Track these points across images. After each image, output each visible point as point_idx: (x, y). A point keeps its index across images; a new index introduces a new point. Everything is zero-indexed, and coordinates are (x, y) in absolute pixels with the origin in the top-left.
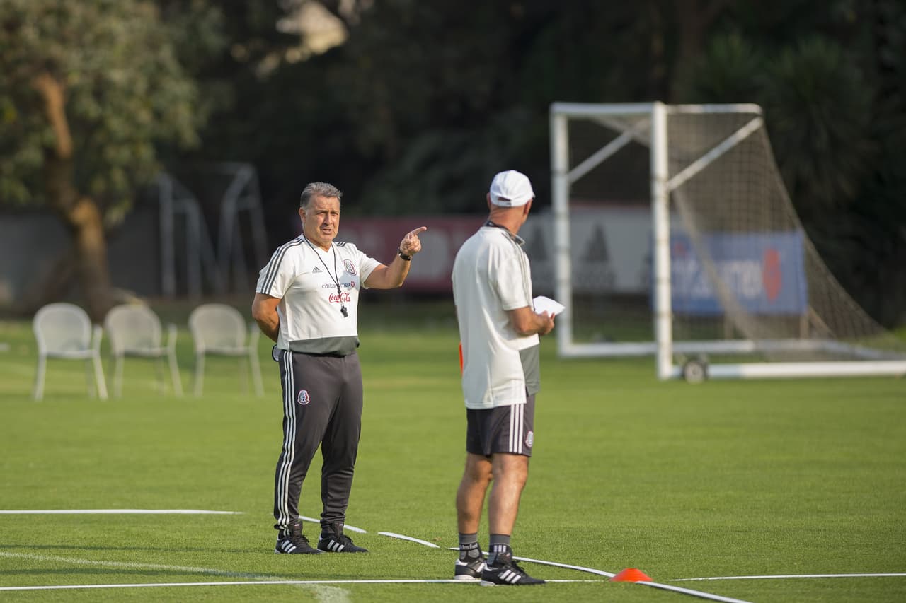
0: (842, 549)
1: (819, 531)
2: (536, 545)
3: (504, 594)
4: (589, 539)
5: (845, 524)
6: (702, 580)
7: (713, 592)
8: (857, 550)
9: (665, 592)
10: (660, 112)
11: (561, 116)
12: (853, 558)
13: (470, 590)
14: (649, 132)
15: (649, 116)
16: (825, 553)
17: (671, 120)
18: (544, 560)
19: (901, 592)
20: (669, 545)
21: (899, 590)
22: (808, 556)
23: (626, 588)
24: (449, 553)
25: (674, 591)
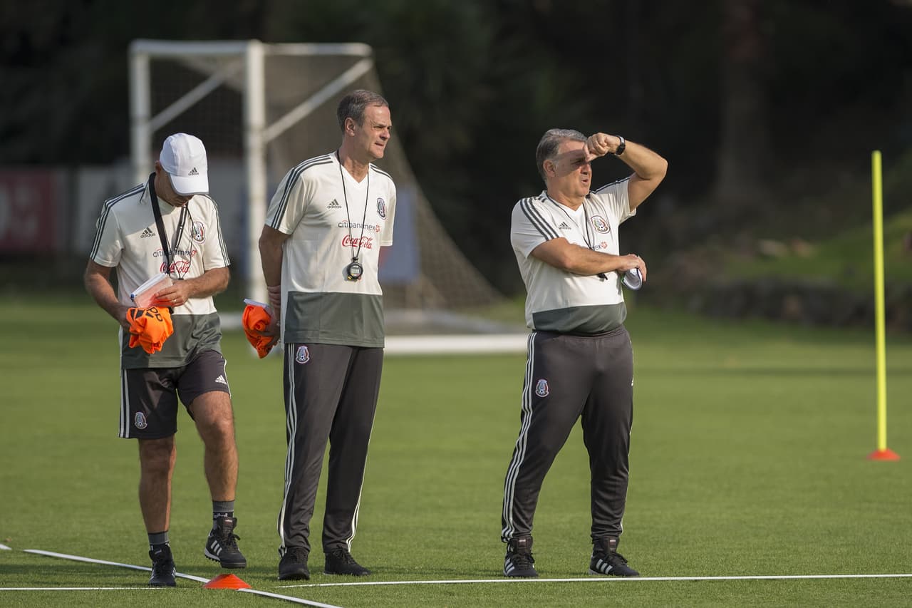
0: (469, 551)
1: (441, 529)
2: (121, 546)
3: (87, 603)
4: (182, 540)
5: (471, 522)
6: (312, 587)
7: (325, 600)
8: (485, 552)
9: (271, 601)
10: (256, 53)
11: (142, 55)
12: (481, 561)
13: (48, 599)
14: (243, 74)
15: (242, 58)
16: (449, 555)
17: (269, 62)
18: (132, 564)
19: (536, 601)
20: (272, 546)
21: (534, 598)
22: (431, 559)
23: (227, 596)
24: (23, 556)
25: (281, 599)
